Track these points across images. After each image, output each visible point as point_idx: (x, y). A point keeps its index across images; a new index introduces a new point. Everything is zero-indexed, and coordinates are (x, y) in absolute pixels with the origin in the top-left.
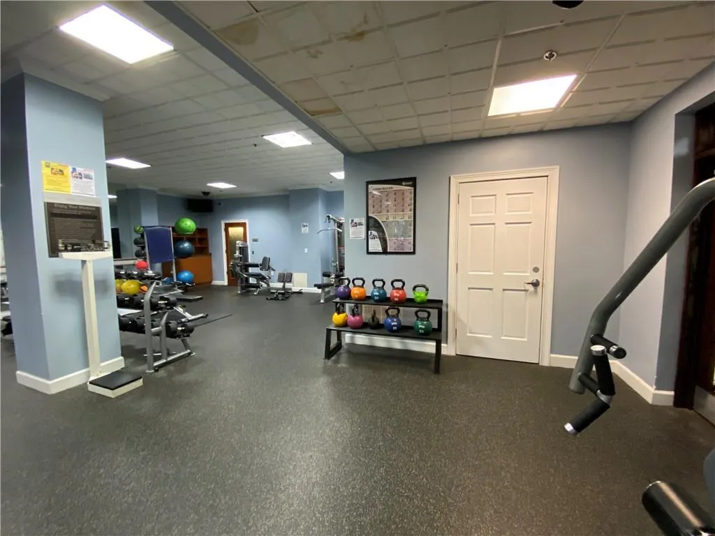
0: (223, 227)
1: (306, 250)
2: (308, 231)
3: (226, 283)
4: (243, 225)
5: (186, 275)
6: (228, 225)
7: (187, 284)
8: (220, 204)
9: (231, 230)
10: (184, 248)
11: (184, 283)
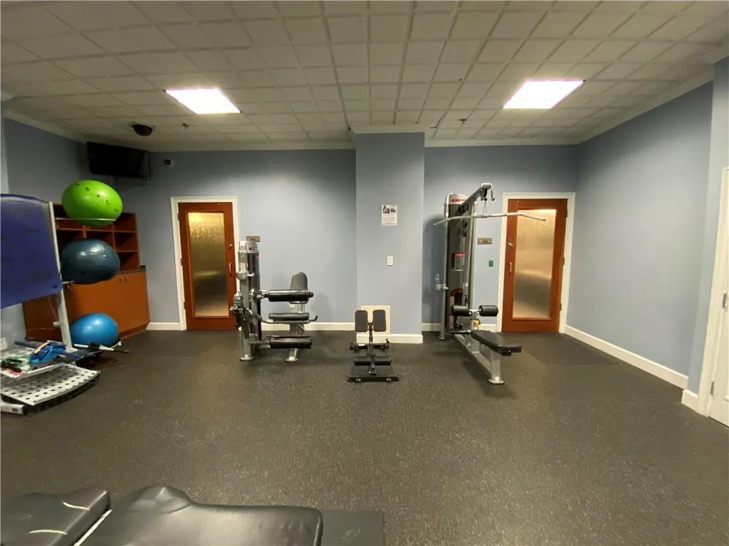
0: (175, 211)
1: (390, 260)
2: (395, 222)
3: (181, 325)
4: (225, 209)
5: (96, 324)
6: (185, 209)
7: (102, 348)
8: (168, 162)
9: (195, 219)
10: (90, 260)
11: (93, 346)
